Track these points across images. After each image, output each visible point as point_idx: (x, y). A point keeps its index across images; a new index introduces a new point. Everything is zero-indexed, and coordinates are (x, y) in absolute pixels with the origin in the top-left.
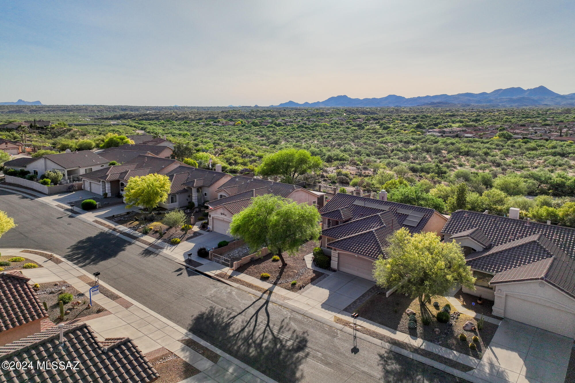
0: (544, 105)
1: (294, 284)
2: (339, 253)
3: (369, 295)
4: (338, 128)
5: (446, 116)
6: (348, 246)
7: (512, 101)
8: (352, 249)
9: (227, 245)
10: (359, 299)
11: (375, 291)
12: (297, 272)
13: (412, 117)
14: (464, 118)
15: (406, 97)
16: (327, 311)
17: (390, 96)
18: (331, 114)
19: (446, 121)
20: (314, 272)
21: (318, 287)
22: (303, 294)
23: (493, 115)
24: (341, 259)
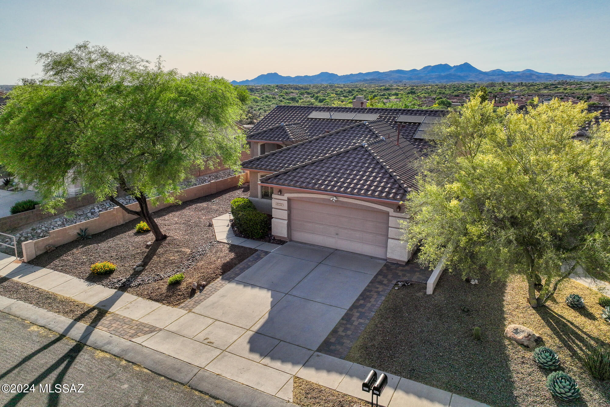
0: (470, 81)
1: (176, 284)
2: (289, 200)
3: (378, 293)
4: (269, 101)
5: (381, 90)
6: (313, 179)
7: (440, 77)
8: (321, 184)
9: (34, 208)
10: (354, 307)
11: (389, 281)
12: (188, 251)
13: (347, 91)
14: (399, 91)
15: (339, 75)
16: (267, 361)
17: (322, 74)
18: (261, 89)
19: (383, 93)
20: (232, 248)
21: (241, 287)
22: (197, 309)
23: (426, 89)
24: (294, 212)
